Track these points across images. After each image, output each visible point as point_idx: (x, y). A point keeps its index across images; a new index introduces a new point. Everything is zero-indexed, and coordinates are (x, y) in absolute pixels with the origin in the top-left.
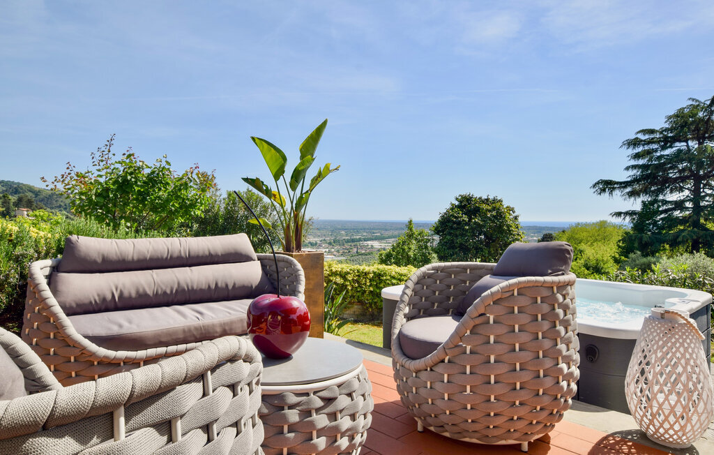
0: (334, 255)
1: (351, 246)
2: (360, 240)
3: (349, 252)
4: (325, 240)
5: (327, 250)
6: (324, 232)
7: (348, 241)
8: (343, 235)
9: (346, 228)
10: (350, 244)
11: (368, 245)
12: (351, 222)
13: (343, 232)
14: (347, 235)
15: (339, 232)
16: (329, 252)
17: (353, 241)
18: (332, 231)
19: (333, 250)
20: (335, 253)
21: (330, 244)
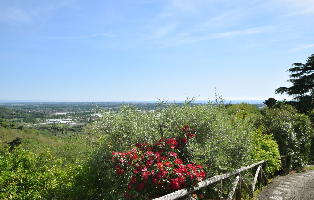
0: (76, 122)
1: (85, 116)
2: (90, 113)
3: (85, 120)
4: (69, 114)
5: (72, 119)
6: (68, 109)
7: (83, 114)
8: (80, 111)
9: (81, 106)
10: (85, 115)
11: (95, 116)
12: (84, 103)
13: (79, 109)
14: (82, 111)
15: (77, 109)
16: (73, 120)
17: (86, 113)
18: (73, 109)
19: (75, 119)
20: (76, 121)
21: (73, 116)
